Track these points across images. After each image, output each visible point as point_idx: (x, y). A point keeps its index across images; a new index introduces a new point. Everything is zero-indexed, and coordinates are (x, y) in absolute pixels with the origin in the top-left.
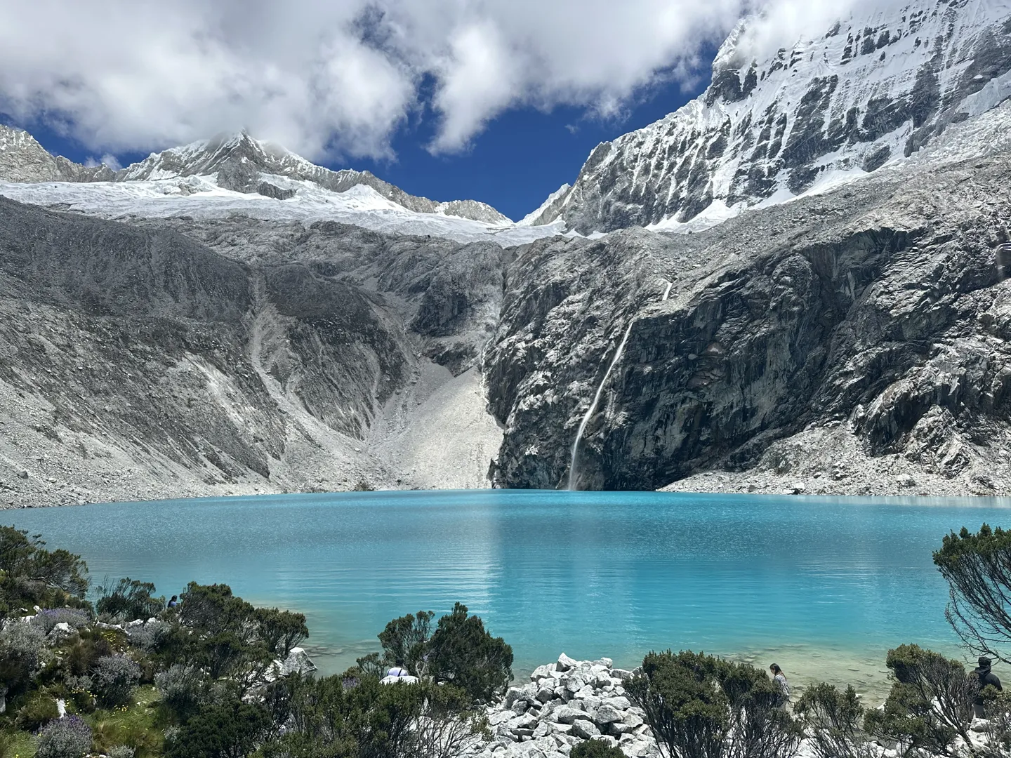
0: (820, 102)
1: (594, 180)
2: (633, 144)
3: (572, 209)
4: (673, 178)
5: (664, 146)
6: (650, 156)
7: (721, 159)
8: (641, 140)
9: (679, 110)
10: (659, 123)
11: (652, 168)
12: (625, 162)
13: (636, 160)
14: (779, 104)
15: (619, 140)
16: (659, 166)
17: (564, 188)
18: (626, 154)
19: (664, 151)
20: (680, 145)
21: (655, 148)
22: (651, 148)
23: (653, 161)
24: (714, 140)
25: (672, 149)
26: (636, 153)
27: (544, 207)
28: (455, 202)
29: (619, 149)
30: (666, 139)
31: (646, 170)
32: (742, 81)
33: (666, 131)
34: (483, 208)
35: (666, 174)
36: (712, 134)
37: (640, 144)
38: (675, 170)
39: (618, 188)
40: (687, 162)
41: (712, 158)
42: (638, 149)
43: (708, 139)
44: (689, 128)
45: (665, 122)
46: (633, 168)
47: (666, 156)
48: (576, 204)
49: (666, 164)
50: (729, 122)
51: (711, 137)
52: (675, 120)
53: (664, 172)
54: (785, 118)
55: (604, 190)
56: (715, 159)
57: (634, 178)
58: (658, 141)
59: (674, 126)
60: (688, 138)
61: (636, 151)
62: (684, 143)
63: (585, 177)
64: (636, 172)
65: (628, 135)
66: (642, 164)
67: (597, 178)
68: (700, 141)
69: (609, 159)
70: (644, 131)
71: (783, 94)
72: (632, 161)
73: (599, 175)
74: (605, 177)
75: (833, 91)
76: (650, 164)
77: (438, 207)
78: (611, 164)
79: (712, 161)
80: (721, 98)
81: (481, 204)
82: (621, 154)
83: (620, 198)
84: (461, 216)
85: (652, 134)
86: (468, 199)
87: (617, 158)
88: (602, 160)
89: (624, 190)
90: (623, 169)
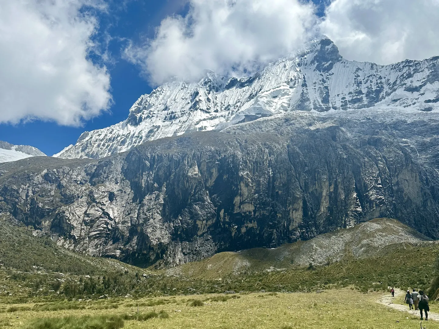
0: (152, 134)
1: (80, 146)
2: (97, 134)
3: (68, 156)
4: (107, 150)
5: (108, 138)
6: (102, 140)
7: (124, 147)
8: (100, 133)
9: (116, 125)
10: (108, 128)
11: (101, 145)
12: (92, 141)
13: (96, 141)
14: (142, 131)
15: (92, 132)
16: (104, 145)
17: (71, 146)
18: (93, 138)
19: (107, 140)
20: (113, 138)
21: (104, 138)
22: (103, 137)
23: (102, 143)
24: (123, 139)
25: (110, 139)
26: (97, 138)
27: (62, 152)
28: (21, 146)
29: (91, 135)
30: (109, 135)
31: (99, 146)
32: (138, 119)
33: (109, 132)
34: (34, 150)
35: (105, 149)
36: (123, 137)
37: (99, 135)
38: (109, 148)
39: (87, 151)
40: (112, 146)
41: (121, 146)
42: (98, 137)
43: (121, 138)
44: (117, 133)
45: (110, 128)
46: (95, 144)
47: (107, 141)
48: (70, 154)
49: (106, 144)
50: (130, 133)
51: (123, 138)
52: (114, 128)
53: (105, 147)
54: (142, 137)
55: (82, 151)
56: (122, 146)
57: (94, 148)
58: (106, 135)
59: (113, 130)
60: (116, 136)
61: (97, 137)
62: (114, 138)
63: (77, 144)
64: (95, 146)
65: (96, 131)
66: (98, 143)
67: (81, 145)
68: (119, 138)
69: (87, 138)
70: (102, 130)
71: (145, 128)
72: (95, 141)
73: (83, 144)
74: (84, 146)
75: (157, 131)
76: (101, 144)
77: (13, 147)
78: (87, 140)
79: (121, 147)
80: (130, 123)
81: (33, 148)
82: (91, 138)
83: (86, 155)
84: (23, 152)
85: (104, 132)
86: (27, 145)
87: (90, 139)
88: (85, 138)
89: (88, 152)
90: (91, 144)
